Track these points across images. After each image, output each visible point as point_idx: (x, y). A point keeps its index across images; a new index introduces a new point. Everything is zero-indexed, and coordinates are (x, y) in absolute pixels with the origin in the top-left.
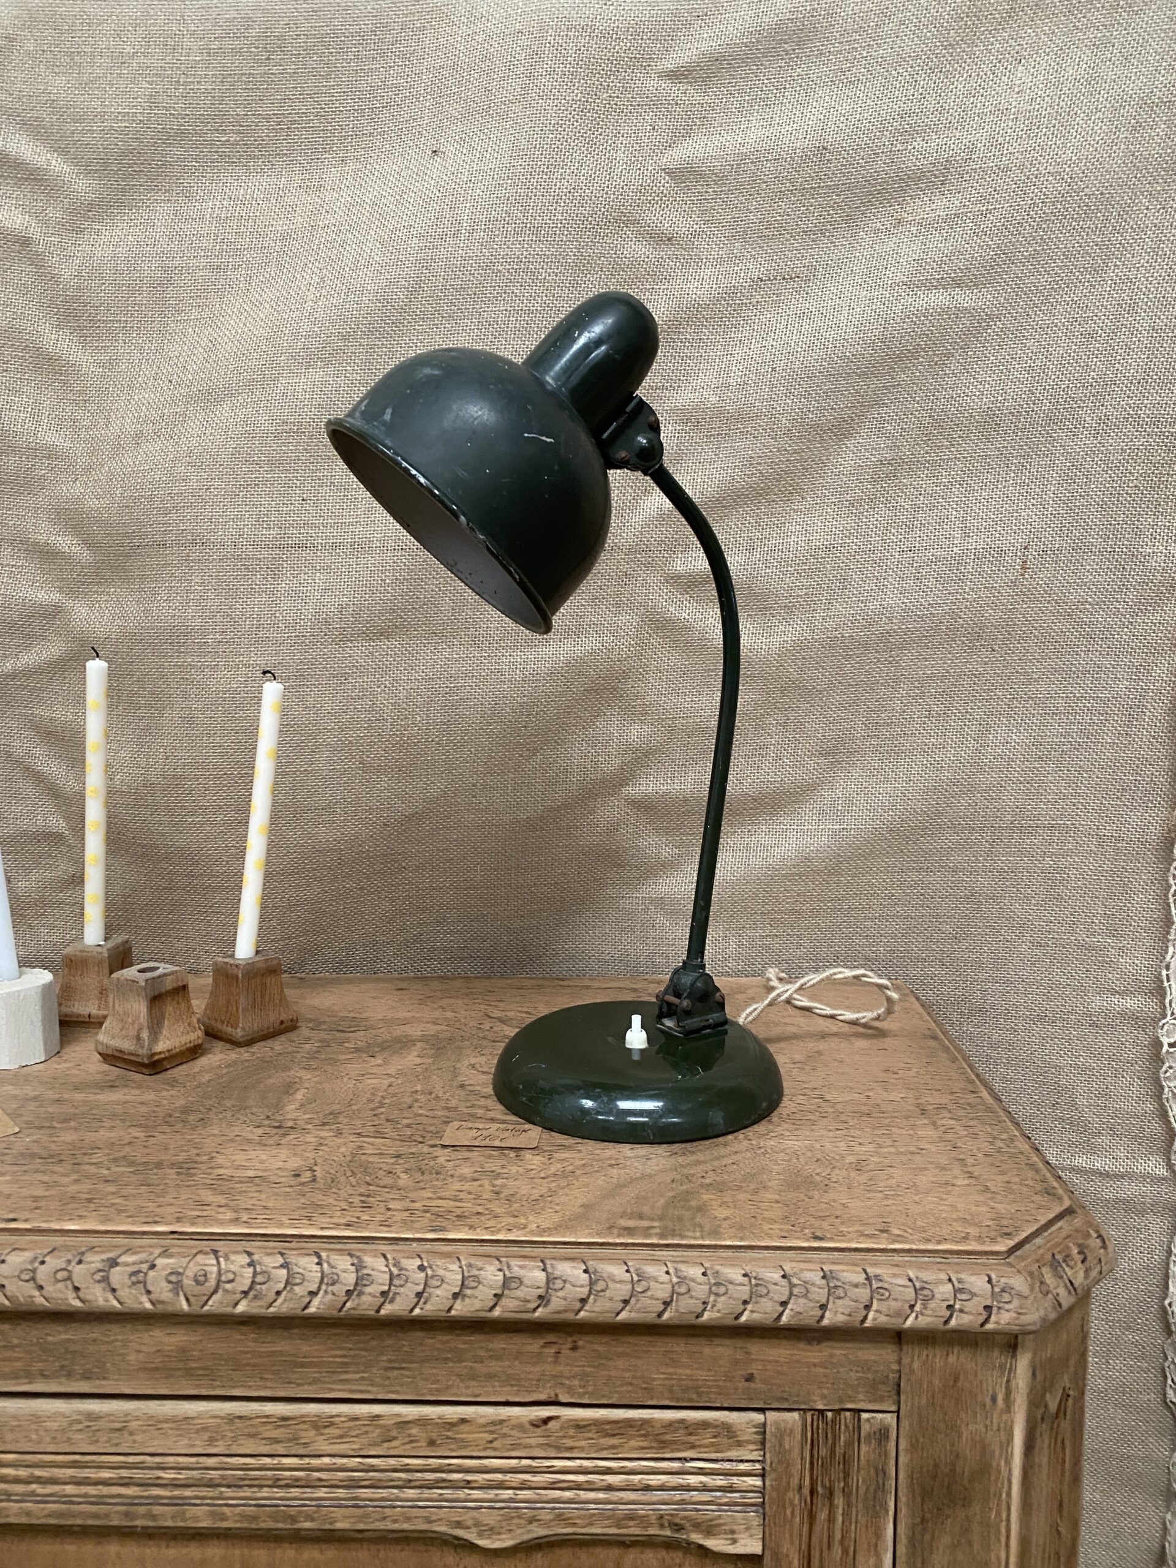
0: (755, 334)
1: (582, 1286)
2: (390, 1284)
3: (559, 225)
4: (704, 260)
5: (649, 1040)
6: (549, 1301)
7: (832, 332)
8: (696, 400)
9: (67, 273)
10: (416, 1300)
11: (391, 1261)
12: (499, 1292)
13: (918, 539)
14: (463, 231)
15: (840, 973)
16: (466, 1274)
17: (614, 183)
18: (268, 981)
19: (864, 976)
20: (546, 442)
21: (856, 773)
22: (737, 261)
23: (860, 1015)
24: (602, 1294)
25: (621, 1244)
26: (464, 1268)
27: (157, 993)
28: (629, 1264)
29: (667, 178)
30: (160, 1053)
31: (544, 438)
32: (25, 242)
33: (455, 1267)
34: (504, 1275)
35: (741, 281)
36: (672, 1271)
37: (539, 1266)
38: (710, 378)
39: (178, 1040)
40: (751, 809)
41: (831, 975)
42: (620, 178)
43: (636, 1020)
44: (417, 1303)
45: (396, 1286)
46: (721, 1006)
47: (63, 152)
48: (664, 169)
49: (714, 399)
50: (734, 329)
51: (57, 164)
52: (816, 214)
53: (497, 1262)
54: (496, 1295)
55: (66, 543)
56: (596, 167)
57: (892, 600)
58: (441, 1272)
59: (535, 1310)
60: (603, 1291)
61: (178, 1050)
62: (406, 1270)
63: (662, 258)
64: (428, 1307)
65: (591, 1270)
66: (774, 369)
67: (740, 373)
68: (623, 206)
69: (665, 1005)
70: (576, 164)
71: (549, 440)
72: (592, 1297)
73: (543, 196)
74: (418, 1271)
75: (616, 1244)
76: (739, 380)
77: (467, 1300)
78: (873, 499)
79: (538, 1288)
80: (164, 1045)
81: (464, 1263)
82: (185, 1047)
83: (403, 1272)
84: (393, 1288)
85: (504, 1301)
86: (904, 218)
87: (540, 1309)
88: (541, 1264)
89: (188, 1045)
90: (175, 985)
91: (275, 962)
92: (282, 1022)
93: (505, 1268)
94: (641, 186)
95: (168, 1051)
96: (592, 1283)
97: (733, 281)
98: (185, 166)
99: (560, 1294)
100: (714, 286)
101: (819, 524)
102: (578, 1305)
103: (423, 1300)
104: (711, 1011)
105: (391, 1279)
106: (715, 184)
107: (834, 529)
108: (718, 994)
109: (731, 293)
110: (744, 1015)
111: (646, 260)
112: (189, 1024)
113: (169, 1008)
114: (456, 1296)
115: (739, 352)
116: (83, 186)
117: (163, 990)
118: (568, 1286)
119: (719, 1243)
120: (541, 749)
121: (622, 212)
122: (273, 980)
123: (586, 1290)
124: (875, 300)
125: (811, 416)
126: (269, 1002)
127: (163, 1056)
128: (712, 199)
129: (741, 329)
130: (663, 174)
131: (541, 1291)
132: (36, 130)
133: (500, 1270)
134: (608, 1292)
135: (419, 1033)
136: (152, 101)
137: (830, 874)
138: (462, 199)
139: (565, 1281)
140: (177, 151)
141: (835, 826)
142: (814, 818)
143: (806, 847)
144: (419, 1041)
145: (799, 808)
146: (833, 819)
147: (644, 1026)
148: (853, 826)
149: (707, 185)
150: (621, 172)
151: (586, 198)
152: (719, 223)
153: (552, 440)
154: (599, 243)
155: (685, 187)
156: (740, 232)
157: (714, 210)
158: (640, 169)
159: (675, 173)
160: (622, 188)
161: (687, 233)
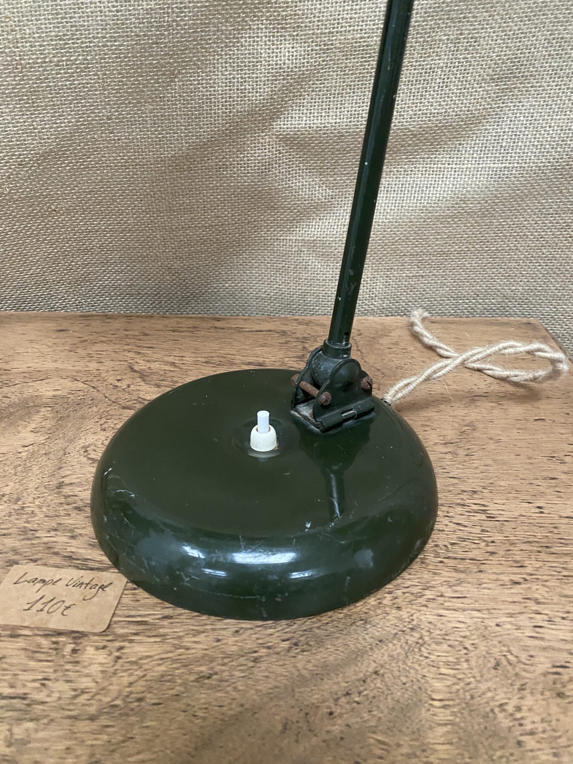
5: (279, 438)
15: (511, 347)
19: (539, 350)
21: (528, 103)
23: (512, 373)
40: (410, 145)
41: (500, 350)
43: (263, 416)
46: (368, 392)
69: (300, 391)
104: (355, 398)
108: (365, 380)
110: (392, 391)
120: (179, 73)
135: (51, 394)
141: (496, 165)
142: (475, 155)
143: (464, 188)
144: (46, 405)
145: (460, 144)
146: (495, 157)
147: (272, 422)
148: (516, 165)
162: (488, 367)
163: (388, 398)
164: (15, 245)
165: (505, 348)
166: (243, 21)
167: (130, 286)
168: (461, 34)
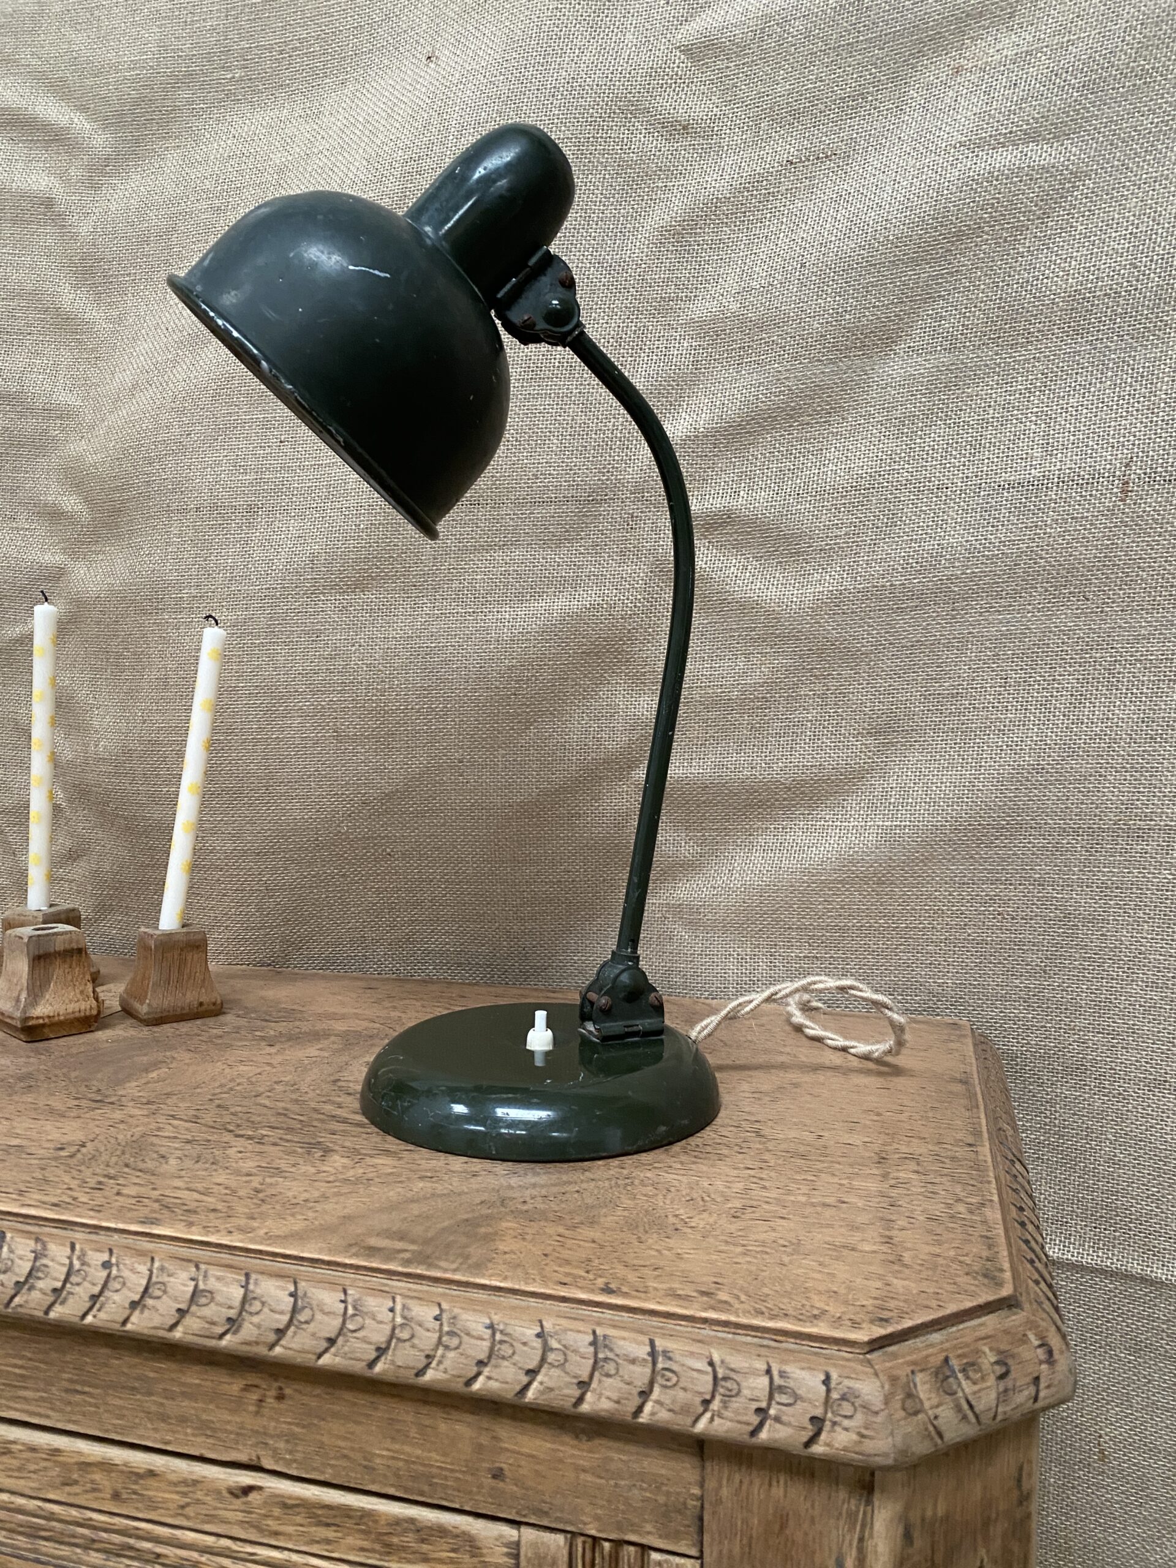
0: (784, 227)
1: (282, 1313)
2: (66, 1281)
3: (556, 121)
4: (726, 148)
6: (240, 1326)
7: (873, 214)
8: (714, 310)
9: (85, 228)
10: (88, 1305)
11: (77, 1252)
12: (183, 1306)
13: (986, 461)
14: (451, 137)
16: (154, 1279)
17: (620, 68)
18: (189, 958)
19: (852, 988)
20: (379, 276)
21: (913, 757)
22: (763, 144)
24: (304, 1326)
25: (351, 1266)
26: (155, 1271)
27: (41, 952)
28: (350, 1292)
29: (682, 57)
30: (38, 1018)
31: (377, 272)
32: (49, 203)
33: (143, 1269)
34: (196, 1286)
35: (768, 166)
36: (398, 1308)
37: (238, 1281)
38: (731, 282)
39: (64, 1007)
40: (785, 799)
41: (810, 984)
42: (627, 63)
43: (541, 1016)
44: (91, 1308)
45: (72, 1284)
46: (659, 1009)
47: (83, 109)
48: (679, 47)
49: (734, 307)
50: (759, 224)
51: (80, 123)
52: (855, 76)
53: (194, 1269)
54: (179, 1310)
55: (71, 503)
56: (600, 53)
57: (955, 538)
58: (126, 1273)
59: (221, 1336)
60: (307, 1322)
61: (62, 1018)
62: (89, 1265)
63: (676, 150)
64: (102, 1315)
65: (300, 1293)
66: (803, 265)
67: (765, 274)
68: (630, 93)
70: (577, 51)
71: (382, 275)
72: (292, 1329)
73: (538, 90)
74: (100, 1268)
75: (345, 1265)
76: (763, 281)
77: (146, 1312)
78: (928, 415)
79: (230, 1307)
80: (42, 1010)
81: (157, 1264)
82: (72, 1016)
83: (85, 1268)
84: (68, 1285)
85: (188, 1320)
86: (962, 66)
87: (228, 1337)
88: (243, 1278)
89: (77, 1015)
90: (67, 947)
91: (199, 937)
92: (201, 1004)
93: (201, 1278)
94: (652, 68)
95: (49, 1017)
96: (295, 1310)
98: (193, 109)
99: (256, 1319)
100: (736, 176)
101: (863, 448)
102: (272, 1337)
103: (97, 1306)
105: (68, 1275)
106: (736, 57)
107: (880, 454)
108: (653, 995)
109: (757, 180)
111: (657, 153)
112: (82, 992)
113: (59, 971)
114: (134, 1305)
115: (764, 251)
116: (100, 141)
117: (52, 950)
118: (266, 1310)
119: (472, 1280)
120: (535, 721)
121: (630, 101)
122: (196, 956)
123: (286, 1318)
124: (926, 169)
125: (848, 317)
126: (189, 978)
127: (41, 1021)
128: (734, 75)
129: (767, 223)
130: (678, 54)
131: (232, 1313)
132: (60, 90)
133: (192, 1279)
134: (312, 1325)
136: (163, 47)
137: (880, 883)
138: (451, 103)
139: (263, 1303)
140: (185, 94)
141: (886, 823)
142: (862, 812)
143: (850, 848)
144: (336, 1035)
145: (844, 800)
146: (884, 814)
147: (549, 1026)
148: (908, 823)
149: (727, 59)
150: (629, 56)
151: (587, 87)
152: (743, 102)
153: (388, 276)
154: (602, 137)
155: (703, 65)
156: (766, 109)
157: (736, 87)
158: (651, 50)
159: (691, 49)
160: (630, 73)
161: (705, 118)
162: (852, 1043)
163: (693, 1034)
164: (339, 892)
165: (815, 983)
166: (602, 676)
167: (459, 953)
168: (828, 690)
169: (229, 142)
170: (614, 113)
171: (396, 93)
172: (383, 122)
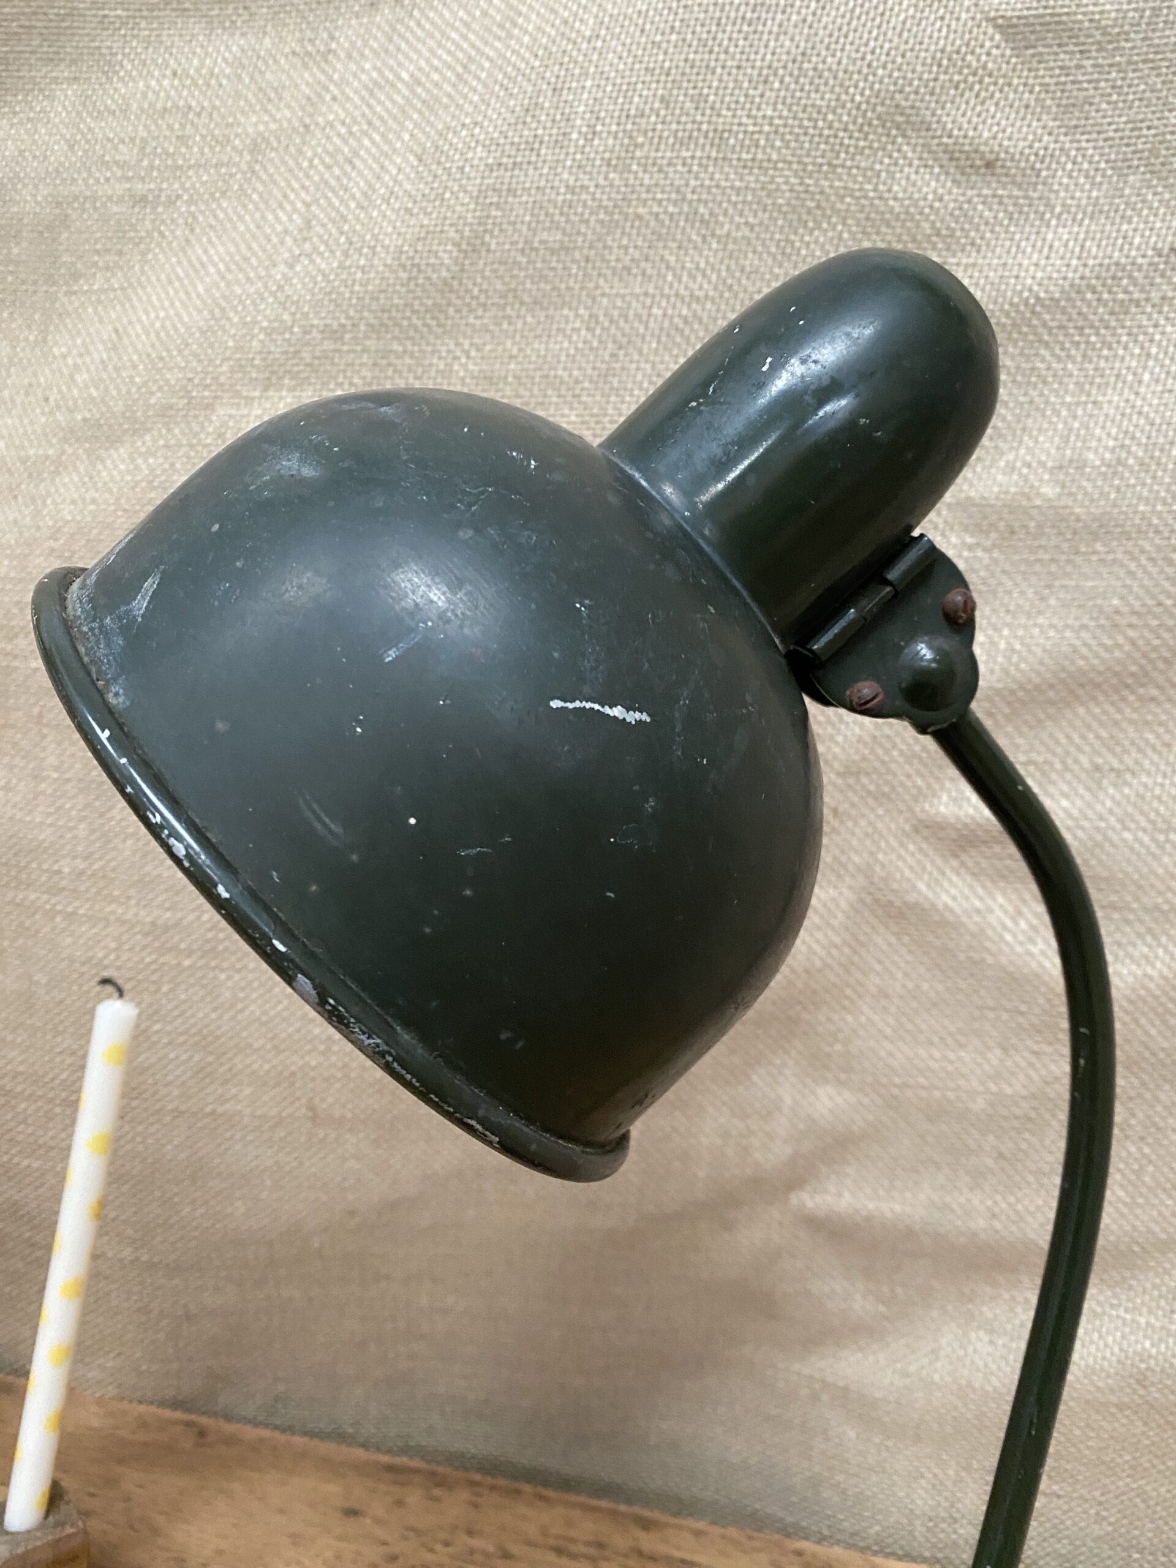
3: (766, 128)
4: (1058, 209)
17: (887, 45)
20: (623, 722)
22: (1129, 213)
29: (998, 37)
31: (617, 712)
35: (1133, 253)
42: (900, 35)
48: (994, 19)
49: (1049, 491)
50: (1106, 352)
56: (853, 11)
63: (969, 202)
67: (1112, 442)
68: (901, 92)
71: (633, 717)
73: (739, 67)
94: (943, 51)
97: (1116, 254)
98: (105, 16)
100: (1074, 262)
106: (1097, 51)
115: (1113, 399)
121: (897, 106)
128: (1089, 82)
130: (990, 31)
138: (577, 71)
149: (1081, 52)
150: (904, 23)
151: (826, 74)
152: (1099, 133)
153: (645, 717)
154: (843, 166)
155: (1033, 56)
156: (1142, 151)
157: (1091, 104)
158: (942, 18)
159: (1015, 26)
160: (903, 56)
161: (1027, 151)
169: (166, 82)
170: (870, 125)
171: (472, 37)
172: (448, 88)
